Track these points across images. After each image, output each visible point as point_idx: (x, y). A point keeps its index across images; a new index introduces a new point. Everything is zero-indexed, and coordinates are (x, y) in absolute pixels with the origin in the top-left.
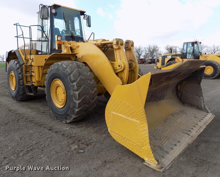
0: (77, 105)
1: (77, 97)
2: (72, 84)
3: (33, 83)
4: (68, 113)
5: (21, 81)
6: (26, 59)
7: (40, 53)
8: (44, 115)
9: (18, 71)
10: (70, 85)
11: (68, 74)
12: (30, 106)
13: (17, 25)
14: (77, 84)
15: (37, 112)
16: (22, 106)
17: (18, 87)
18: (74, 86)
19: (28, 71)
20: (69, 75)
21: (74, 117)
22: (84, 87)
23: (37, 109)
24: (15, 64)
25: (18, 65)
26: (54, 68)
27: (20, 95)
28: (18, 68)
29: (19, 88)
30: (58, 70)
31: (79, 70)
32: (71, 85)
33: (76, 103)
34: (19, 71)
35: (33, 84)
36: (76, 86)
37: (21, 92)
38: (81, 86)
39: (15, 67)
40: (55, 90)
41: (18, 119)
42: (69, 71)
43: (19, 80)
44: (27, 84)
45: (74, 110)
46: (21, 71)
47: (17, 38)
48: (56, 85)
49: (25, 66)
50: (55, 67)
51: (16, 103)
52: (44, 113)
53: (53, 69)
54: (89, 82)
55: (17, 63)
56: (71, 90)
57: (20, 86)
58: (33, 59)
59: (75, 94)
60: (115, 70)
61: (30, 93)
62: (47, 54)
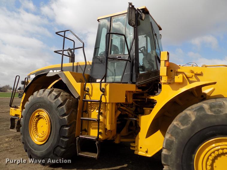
5: (67, 128)
6: (85, 89)
9: (60, 109)
24: (54, 97)
26: (215, 112)
28: (61, 105)
29: (58, 141)
34: (63, 110)
37: (63, 150)
43: (62, 126)
44: (81, 135)
46: (66, 110)
49: (82, 100)
50: (220, 111)
53: (210, 113)
55: (56, 94)
57: (61, 139)
61: (86, 153)
62: (127, 83)
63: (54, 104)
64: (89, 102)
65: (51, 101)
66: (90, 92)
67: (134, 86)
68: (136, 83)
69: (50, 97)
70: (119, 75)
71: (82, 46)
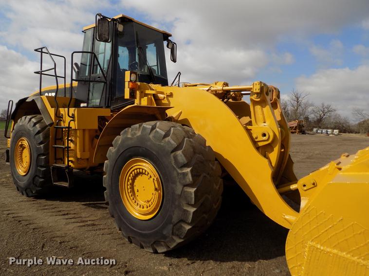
0: (191, 216)
1: (191, 198)
2: (180, 171)
3: (70, 162)
4: (164, 233)
5: (44, 157)
6: (58, 115)
7: (85, 105)
8: (98, 232)
9: (37, 136)
10: (175, 173)
11: (171, 149)
12: (58, 209)
13: (42, 52)
14: (191, 171)
15: (79, 224)
16: (42, 208)
17: (34, 169)
18: (185, 174)
19: (60, 139)
20: (172, 152)
21: (179, 241)
22: (205, 176)
23: (76, 216)
24: (32, 124)
25: (37, 126)
26: (132, 135)
27: (36, 186)
29: (36, 170)
30: (142, 138)
31: (190, 141)
32: (178, 174)
33: (187, 211)
34: (39, 138)
35: (70, 164)
36: (190, 176)
37: (42, 180)
38: (200, 176)
39: (31, 129)
40: (130, 181)
41: (44, 245)
42: (173, 142)
44: (56, 163)
45: (182, 226)
46: (43, 138)
47: (39, 75)
48: (134, 170)
49: (55, 127)
50: (135, 134)
51: (27, 201)
52: (94, 225)
53: (129, 136)
54: (211, 166)
55: (35, 121)
56: (178, 184)
57: (39, 168)
58: (73, 115)
59: (186, 191)
60: (254, 142)
61: (62, 183)
62: (102, 107)
63: (32, 132)
64: (64, 129)
65: (30, 129)
66: (64, 119)
67: (109, 110)
68: (110, 107)
69: (30, 125)
70: (97, 99)
71: (54, 67)
